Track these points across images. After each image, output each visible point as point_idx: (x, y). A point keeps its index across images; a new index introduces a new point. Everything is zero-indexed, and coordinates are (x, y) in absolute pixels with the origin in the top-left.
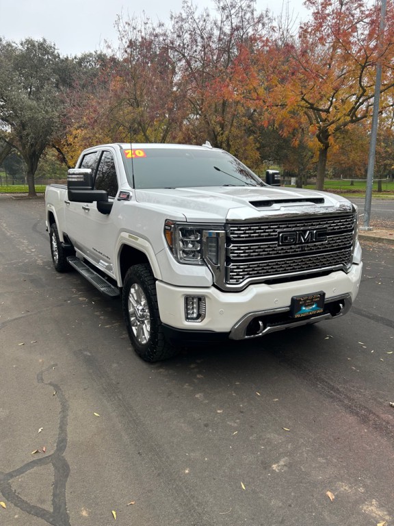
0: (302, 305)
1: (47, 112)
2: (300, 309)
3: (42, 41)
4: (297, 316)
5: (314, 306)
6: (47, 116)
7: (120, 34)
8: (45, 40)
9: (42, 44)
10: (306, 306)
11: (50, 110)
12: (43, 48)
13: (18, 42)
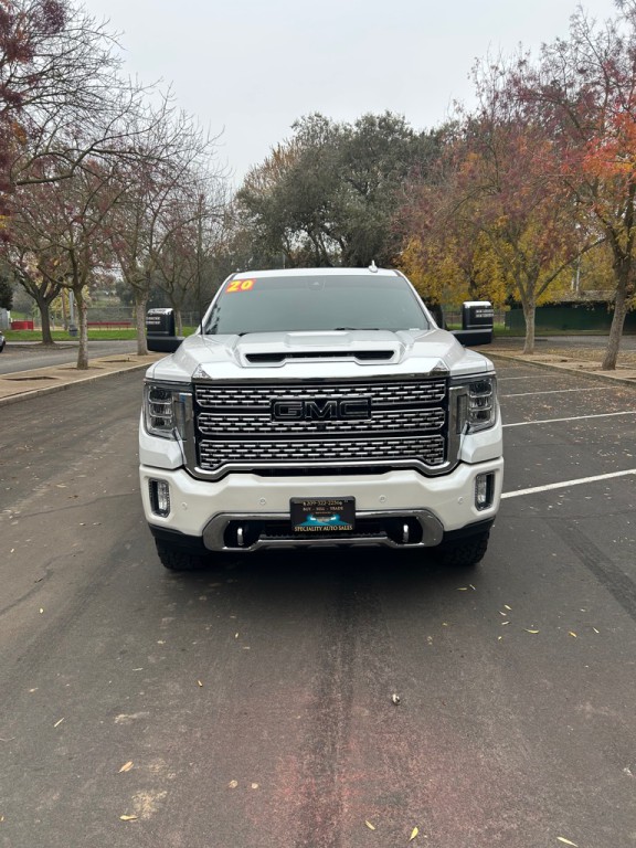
0: (307, 513)
1: (379, 218)
2: (306, 520)
3: (384, 114)
4: (298, 528)
5: (334, 518)
6: (379, 225)
7: (479, 87)
8: (388, 114)
9: (384, 120)
10: (315, 516)
11: (382, 214)
12: (388, 125)
13: (353, 122)
